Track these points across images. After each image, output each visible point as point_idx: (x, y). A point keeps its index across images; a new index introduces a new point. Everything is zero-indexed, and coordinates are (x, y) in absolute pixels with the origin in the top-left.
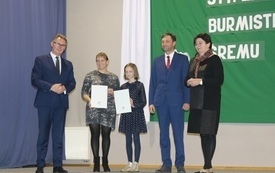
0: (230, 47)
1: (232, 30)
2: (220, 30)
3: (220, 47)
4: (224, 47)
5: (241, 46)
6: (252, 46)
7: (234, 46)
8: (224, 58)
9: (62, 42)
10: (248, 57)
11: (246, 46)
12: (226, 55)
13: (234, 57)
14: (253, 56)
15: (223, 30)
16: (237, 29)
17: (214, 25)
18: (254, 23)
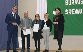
0: (73, 10)
1: (73, 4)
2: (69, 4)
3: (69, 10)
4: (71, 10)
5: (76, 9)
6: (80, 9)
7: (74, 10)
8: (71, 14)
9: (16, 8)
10: (79, 13)
11: (78, 9)
12: (71, 13)
13: (74, 13)
14: (80, 13)
15: (70, 4)
16: (75, 4)
17: (67, 2)
18: (81, 2)
